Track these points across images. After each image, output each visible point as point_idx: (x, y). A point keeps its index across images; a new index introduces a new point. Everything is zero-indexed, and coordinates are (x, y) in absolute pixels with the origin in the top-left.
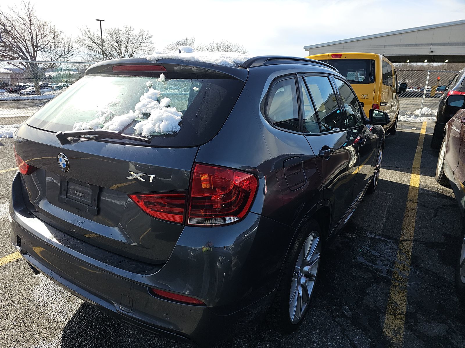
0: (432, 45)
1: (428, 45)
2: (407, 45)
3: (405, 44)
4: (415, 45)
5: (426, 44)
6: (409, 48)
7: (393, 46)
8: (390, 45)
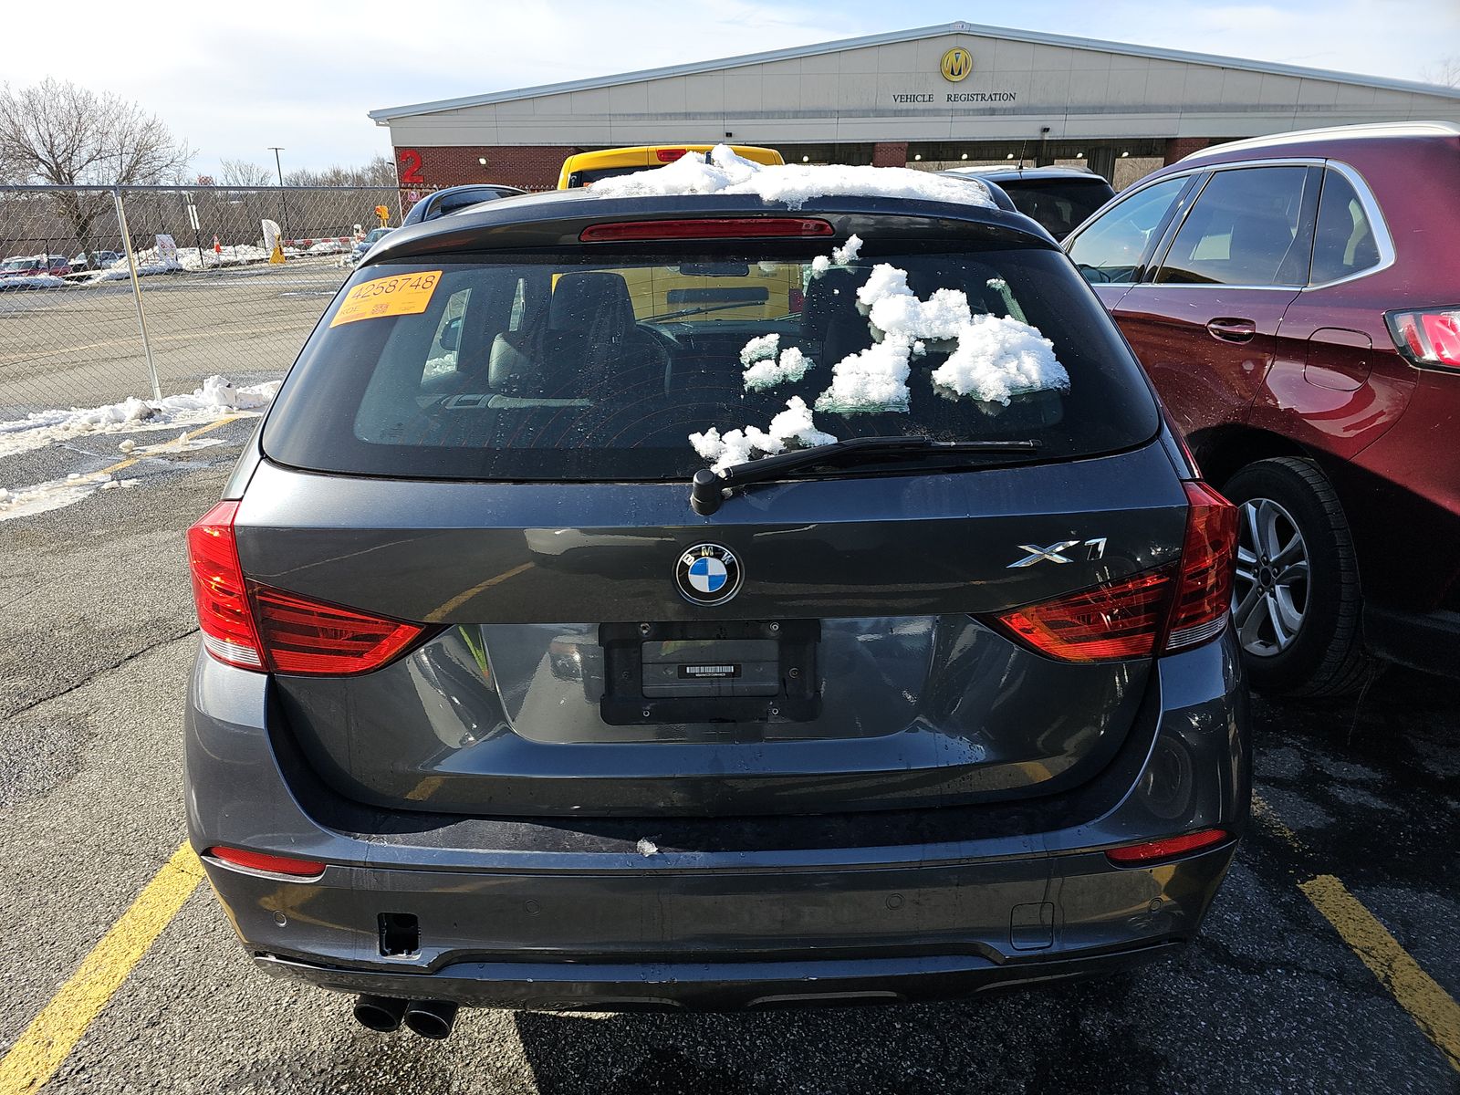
0: (724, 115)
1: (716, 115)
2: (667, 114)
3: (662, 112)
4: (687, 115)
5: (711, 114)
6: (674, 123)
7: (631, 118)
8: (624, 115)
